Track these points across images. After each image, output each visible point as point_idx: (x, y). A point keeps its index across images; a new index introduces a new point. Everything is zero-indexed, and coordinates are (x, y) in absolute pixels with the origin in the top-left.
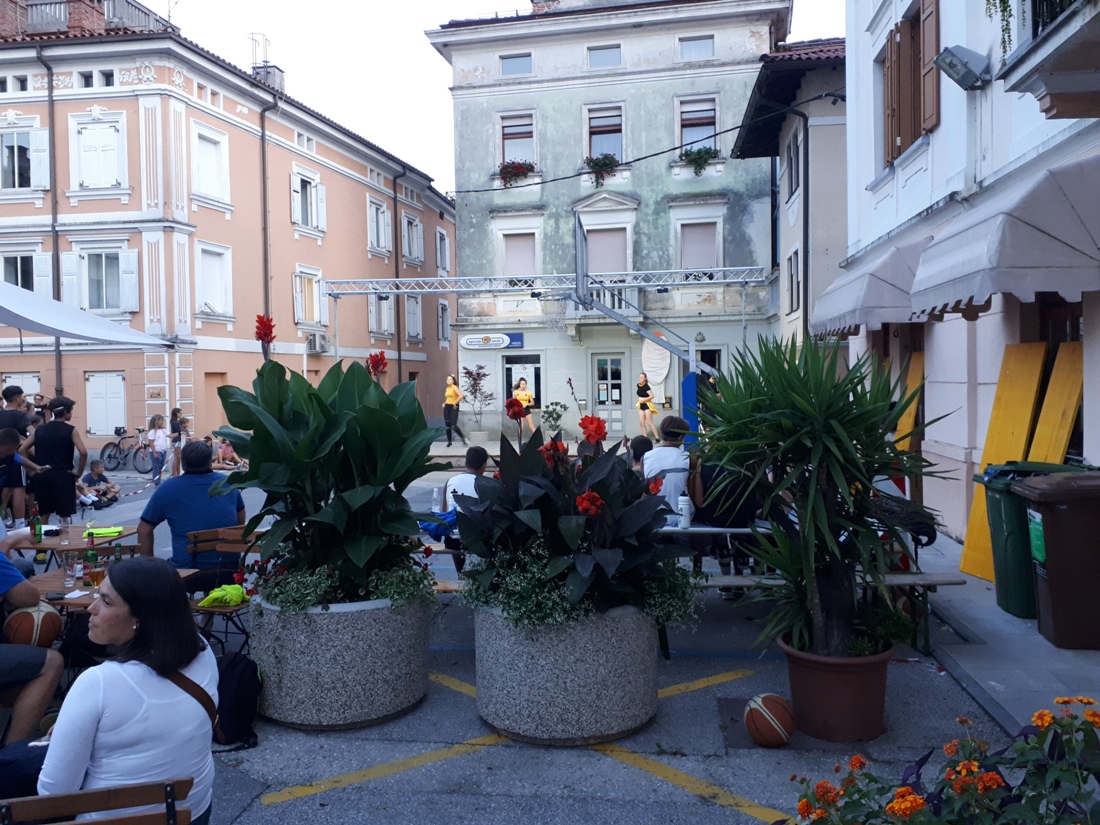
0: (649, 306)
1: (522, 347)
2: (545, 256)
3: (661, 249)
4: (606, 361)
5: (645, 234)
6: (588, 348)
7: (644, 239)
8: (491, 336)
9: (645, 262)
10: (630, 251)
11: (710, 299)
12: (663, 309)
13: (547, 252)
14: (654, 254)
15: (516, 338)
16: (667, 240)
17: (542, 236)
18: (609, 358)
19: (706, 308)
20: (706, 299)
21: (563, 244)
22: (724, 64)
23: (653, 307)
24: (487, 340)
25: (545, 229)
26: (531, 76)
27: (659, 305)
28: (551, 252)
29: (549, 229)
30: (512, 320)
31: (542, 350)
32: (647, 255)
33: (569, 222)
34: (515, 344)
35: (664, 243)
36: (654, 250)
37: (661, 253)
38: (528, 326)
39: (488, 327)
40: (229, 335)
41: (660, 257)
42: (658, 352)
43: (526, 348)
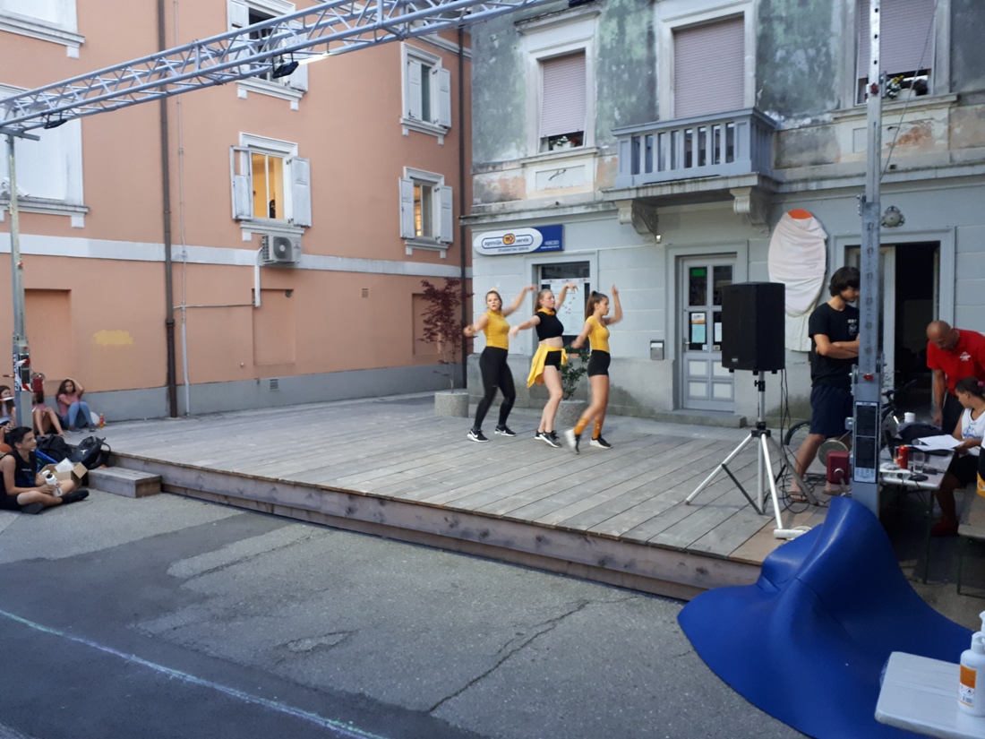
0: (786, 159)
2: (600, 86)
3: (814, 44)
4: (705, 269)
5: (780, 19)
6: (666, 246)
7: (779, 29)
8: (515, 232)
9: (779, 73)
10: (750, 58)
11: (918, 134)
12: (815, 163)
13: (605, 80)
14: (800, 58)
15: (553, 234)
16: (826, 24)
17: (597, 52)
18: (710, 264)
19: (906, 156)
20: (907, 138)
21: (631, 61)
23: (795, 160)
24: (509, 238)
25: (602, 38)
27: (807, 157)
28: (612, 79)
29: (608, 39)
30: (547, 204)
32: (785, 60)
33: (641, 19)
34: (553, 244)
35: (820, 30)
36: (797, 46)
37: (812, 52)
38: (569, 212)
39: (511, 218)
40: (77, 232)
41: (811, 61)
42: (802, 250)
43: (567, 251)
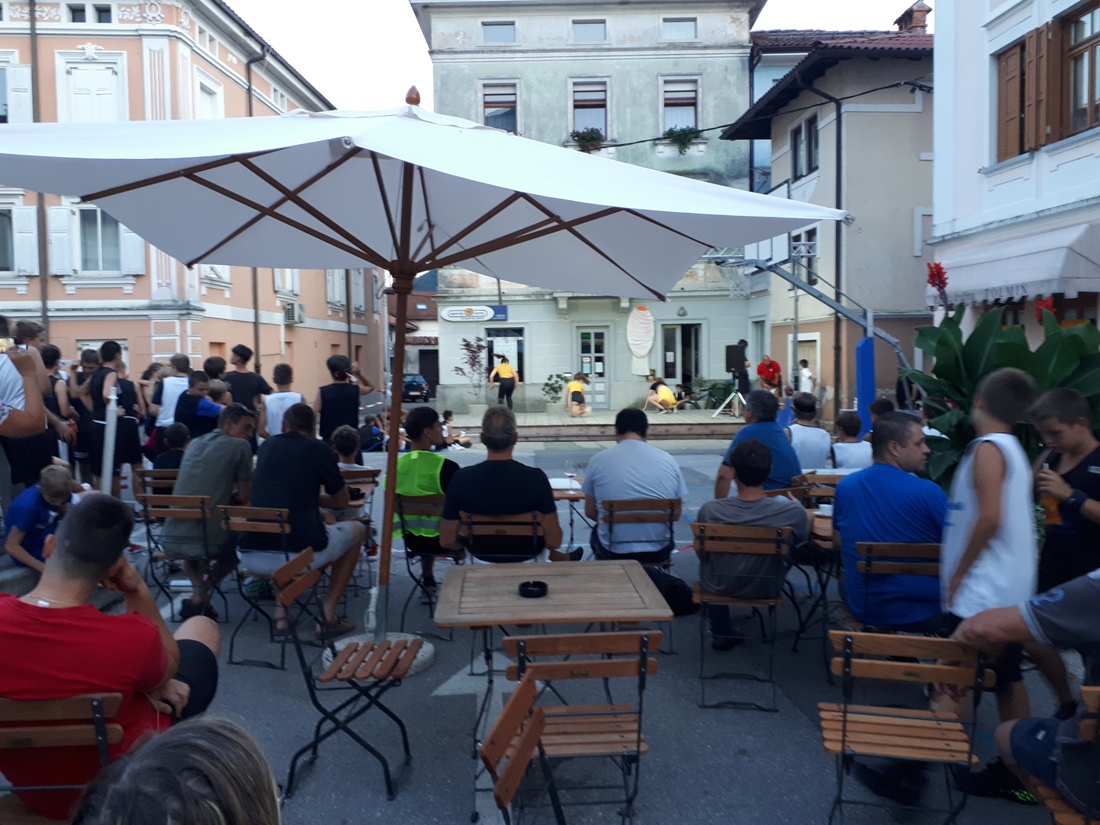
1: (506, 320)
6: (573, 321)
8: (474, 308)
11: (692, 274)
15: (500, 310)
18: (592, 332)
19: (688, 283)
20: (687, 275)
22: (706, 47)
24: (469, 312)
26: (516, 45)
30: (496, 292)
31: (526, 323)
34: (499, 316)
38: (513, 298)
39: (471, 299)
40: (226, 302)
42: (643, 326)
43: (509, 321)
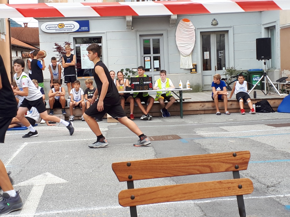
1: (88, 31)
4: (150, 40)
6: (137, 31)
8: (65, 23)
15: (84, 24)
18: (152, 38)
24: (62, 26)
31: (104, 33)
34: (84, 28)
42: (187, 33)
43: (91, 32)
